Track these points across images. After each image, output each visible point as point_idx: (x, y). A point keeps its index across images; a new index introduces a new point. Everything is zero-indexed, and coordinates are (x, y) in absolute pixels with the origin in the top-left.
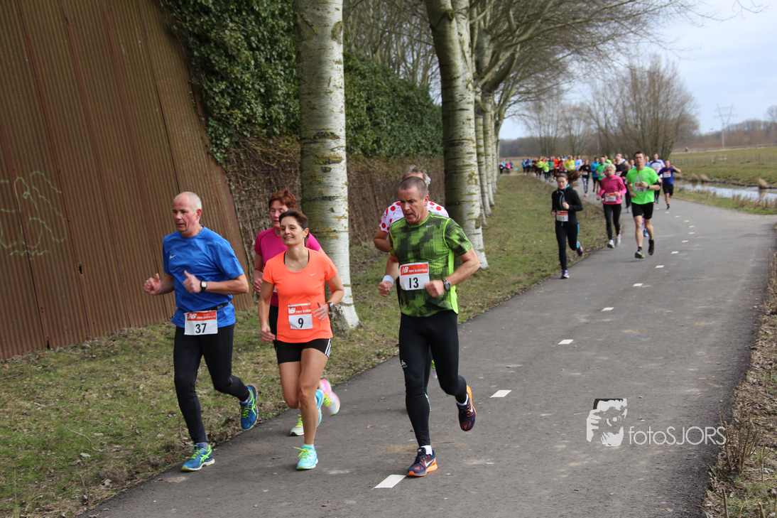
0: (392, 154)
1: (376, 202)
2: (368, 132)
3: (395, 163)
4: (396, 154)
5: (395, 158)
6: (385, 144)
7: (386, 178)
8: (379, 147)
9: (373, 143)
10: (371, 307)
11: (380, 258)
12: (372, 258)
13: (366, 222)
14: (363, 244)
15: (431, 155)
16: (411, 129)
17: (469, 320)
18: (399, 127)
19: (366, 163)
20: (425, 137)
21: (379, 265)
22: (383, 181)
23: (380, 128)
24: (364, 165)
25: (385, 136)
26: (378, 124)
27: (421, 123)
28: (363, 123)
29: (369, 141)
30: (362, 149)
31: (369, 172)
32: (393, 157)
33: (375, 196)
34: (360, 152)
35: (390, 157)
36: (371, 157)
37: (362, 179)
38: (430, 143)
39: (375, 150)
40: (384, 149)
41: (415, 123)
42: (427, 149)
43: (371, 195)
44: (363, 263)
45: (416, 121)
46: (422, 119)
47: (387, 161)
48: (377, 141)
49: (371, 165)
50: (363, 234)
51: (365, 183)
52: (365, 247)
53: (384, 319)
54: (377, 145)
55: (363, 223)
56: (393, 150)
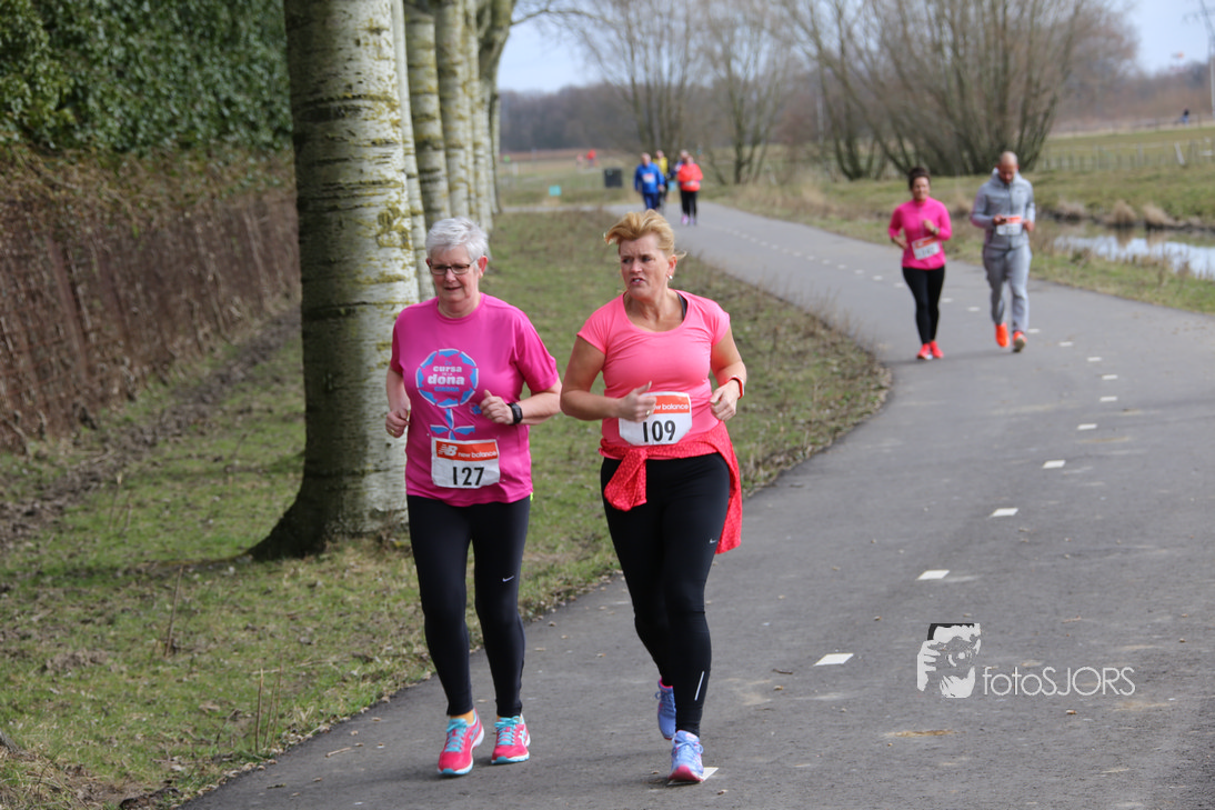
0: (133, 143)
1: (78, 307)
2: (42, 67)
3: (143, 174)
4: (145, 143)
5: (141, 155)
6: (104, 109)
7: (112, 221)
8: (84, 117)
9: (60, 106)
10: (44, 668)
11: (90, 495)
12: (59, 494)
13: (42, 372)
14: (32, 446)
15: (269, 145)
16: (198, 58)
17: (377, 706)
18: (155, 51)
19: (39, 174)
20: (247, 85)
21: (83, 519)
22: (104, 234)
23: (85, 53)
24: (34, 181)
25: (102, 80)
26: (78, 39)
27: (232, 38)
28: (23, 35)
29: (46, 99)
30: (20, 125)
31: (48, 203)
32: (135, 151)
33: (73, 286)
34: (16, 137)
35: (124, 150)
36: (58, 153)
37: (25, 228)
38: (265, 104)
39: (68, 128)
40: (103, 125)
41: (212, 37)
42: (253, 127)
43: (60, 280)
44: (29, 514)
45: (213, 31)
46: (235, 24)
47: (116, 167)
48: (74, 99)
49: (59, 180)
50: (32, 414)
51: (36, 242)
52: (39, 457)
53: (87, 708)
54: (77, 111)
55: (32, 376)
56: (135, 130)
